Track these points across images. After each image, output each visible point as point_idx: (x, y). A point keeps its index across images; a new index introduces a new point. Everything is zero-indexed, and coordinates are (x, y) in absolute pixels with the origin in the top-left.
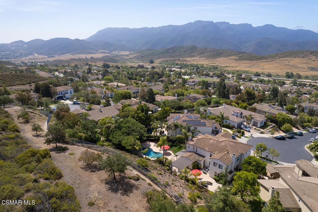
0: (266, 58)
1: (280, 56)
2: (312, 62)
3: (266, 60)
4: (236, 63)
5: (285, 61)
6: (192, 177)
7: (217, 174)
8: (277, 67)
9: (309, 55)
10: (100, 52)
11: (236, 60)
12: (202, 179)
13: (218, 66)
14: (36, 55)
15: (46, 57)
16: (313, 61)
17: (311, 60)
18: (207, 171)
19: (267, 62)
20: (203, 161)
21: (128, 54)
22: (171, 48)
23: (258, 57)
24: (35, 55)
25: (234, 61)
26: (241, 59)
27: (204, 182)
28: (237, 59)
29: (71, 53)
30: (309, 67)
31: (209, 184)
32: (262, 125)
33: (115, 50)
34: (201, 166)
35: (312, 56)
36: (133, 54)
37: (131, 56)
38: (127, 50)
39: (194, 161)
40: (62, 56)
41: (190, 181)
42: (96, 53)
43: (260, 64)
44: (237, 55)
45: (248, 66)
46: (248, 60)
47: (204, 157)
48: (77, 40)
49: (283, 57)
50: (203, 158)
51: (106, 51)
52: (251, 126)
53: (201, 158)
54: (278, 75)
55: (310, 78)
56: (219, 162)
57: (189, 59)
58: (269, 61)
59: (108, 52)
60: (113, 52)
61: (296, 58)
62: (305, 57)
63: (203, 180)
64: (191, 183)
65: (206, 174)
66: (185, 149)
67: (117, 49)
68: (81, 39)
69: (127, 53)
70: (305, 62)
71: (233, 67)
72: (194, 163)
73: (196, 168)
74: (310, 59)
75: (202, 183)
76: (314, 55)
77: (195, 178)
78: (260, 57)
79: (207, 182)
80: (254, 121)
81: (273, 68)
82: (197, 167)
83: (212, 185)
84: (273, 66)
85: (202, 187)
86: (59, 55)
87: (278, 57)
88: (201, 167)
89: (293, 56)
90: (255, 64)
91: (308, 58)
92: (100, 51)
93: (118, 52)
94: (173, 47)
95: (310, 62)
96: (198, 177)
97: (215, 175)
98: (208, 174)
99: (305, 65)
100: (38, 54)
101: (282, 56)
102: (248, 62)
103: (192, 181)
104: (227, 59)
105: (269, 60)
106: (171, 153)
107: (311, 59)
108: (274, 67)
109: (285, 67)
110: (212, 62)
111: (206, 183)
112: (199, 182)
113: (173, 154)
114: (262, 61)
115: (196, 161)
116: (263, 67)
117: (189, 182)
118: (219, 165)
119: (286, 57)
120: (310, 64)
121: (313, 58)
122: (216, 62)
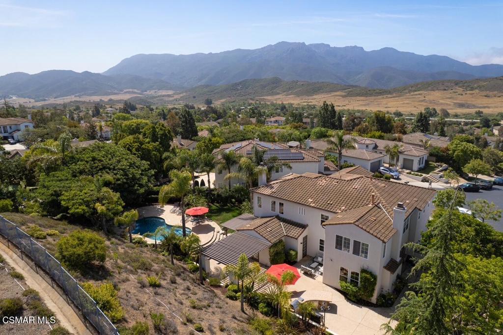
0: (390, 93)
1: (410, 88)
2: (458, 96)
3: (389, 96)
4: (344, 101)
5: (419, 96)
6: (269, 289)
7: (349, 275)
8: (407, 103)
9: (452, 86)
10: (126, 93)
11: (343, 96)
12: (302, 292)
13: (316, 105)
14: (14, 98)
15: (33, 100)
16: (459, 94)
17: (457, 94)
18: (316, 269)
19: (391, 98)
20: (300, 240)
21: (170, 94)
22: (240, 83)
23: (378, 91)
24: (12, 98)
25: (341, 97)
26: (350, 95)
27: (310, 302)
28: (345, 95)
29: (77, 95)
30: (455, 104)
31: (325, 311)
32: (422, 166)
33: (151, 88)
34: (297, 254)
35: (457, 87)
36: (180, 94)
37: (176, 97)
38: (171, 89)
39: (274, 240)
40: (61, 100)
41: (261, 305)
42: (118, 94)
43: (381, 100)
44: (345, 89)
45: (363, 103)
46: (361, 96)
47: (304, 227)
48: (87, 74)
49: (416, 91)
50: (299, 230)
51: (136, 91)
52: (400, 170)
53: (295, 231)
54: (412, 114)
55: (461, 116)
56: (353, 235)
57: (269, 98)
58: (394, 97)
59: (139, 92)
60: (148, 93)
61: (434, 90)
62: (447, 90)
63: (305, 298)
64: (265, 309)
65: (311, 276)
66: (250, 212)
67: (154, 87)
68: (93, 72)
69: (170, 92)
70: (448, 96)
71: (339, 106)
72: (275, 245)
73: (282, 260)
74: (455, 92)
75: (303, 309)
76: (460, 87)
77: (277, 291)
78: (381, 91)
79: (320, 302)
80: (405, 159)
81: (402, 105)
82: (283, 257)
83: (336, 313)
84: (402, 102)
85: (305, 322)
86: (55, 98)
87: (407, 91)
88: (297, 257)
89: (430, 88)
90: (373, 101)
91: (451, 91)
92: (125, 91)
93: (155, 92)
94: (244, 81)
95: (455, 96)
96: (290, 288)
97: (343, 279)
98: (319, 278)
99: (448, 100)
100: (19, 96)
101: (413, 89)
102: (362, 98)
103: (269, 305)
104: (330, 95)
105: (394, 95)
106: (213, 226)
107: (457, 92)
108: (404, 104)
109: (420, 103)
110: (306, 101)
111: (316, 304)
112: (292, 306)
113: (218, 228)
114: (385, 96)
115: (280, 241)
116: (386, 104)
117: (257, 309)
118: (356, 244)
119: (419, 91)
120: (456, 99)
121: (460, 90)
122: (312, 101)
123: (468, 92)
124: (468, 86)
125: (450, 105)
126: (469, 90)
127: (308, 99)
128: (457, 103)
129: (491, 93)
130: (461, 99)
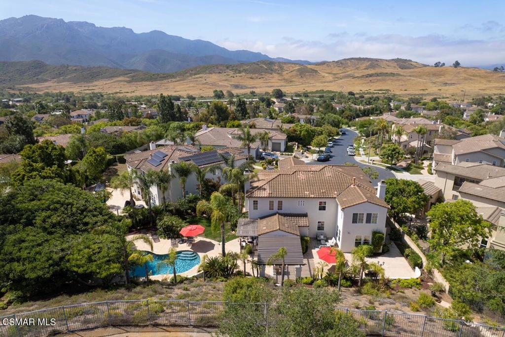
0: (173, 77)
1: (191, 72)
2: (231, 78)
3: (173, 80)
4: (131, 87)
5: (200, 79)
8: (193, 87)
9: (225, 70)
11: (128, 82)
13: (101, 93)
17: (230, 76)
19: (176, 81)
23: (161, 75)
25: (126, 83)
26: (135, 80)
28: (129, 80)
30: (231, 85)
32: (285, 146)
35: (228, 71)
39: (298, 233)
43: (168, 84)
44: (127, 74)
45: (152, 89)
46: (146, 81)
47: (305, 215)
49: (195, 74)
54: (202, 97)
57: (34, 86)
58: (178, 81)
61: (211, 74)
62: (222, 73)
70: (224, 78)
71: (128, 92)
74: (228, 75)
76: (231, 70)
78: (165, 76)
80: (273, 143)
81: (189, 88)
84: (188, 86)
87: (188, 74)
90: (160, 86)
91: (225, 74)
95: (229, 79)
99: (225, 82)
101: (193, 72)
104: (112, 81)
105: (178, 79)
106: (208, 241)
109: (204, 86)
110: (87, 88)
114: (170, 80)
119: (199, 74)
120: (231, 81)
121: (231, 73)
122: (93, 88)
123: (238, 75)
124: (237, 69)
125: (228, 87)
126: (238, 73)
127: (89, 86)
128: (233, 85)
129: (254, 76)
130: (235, 81)
